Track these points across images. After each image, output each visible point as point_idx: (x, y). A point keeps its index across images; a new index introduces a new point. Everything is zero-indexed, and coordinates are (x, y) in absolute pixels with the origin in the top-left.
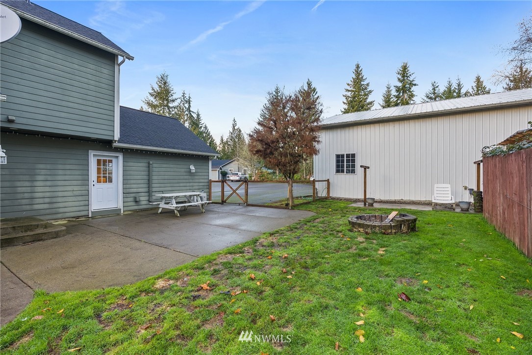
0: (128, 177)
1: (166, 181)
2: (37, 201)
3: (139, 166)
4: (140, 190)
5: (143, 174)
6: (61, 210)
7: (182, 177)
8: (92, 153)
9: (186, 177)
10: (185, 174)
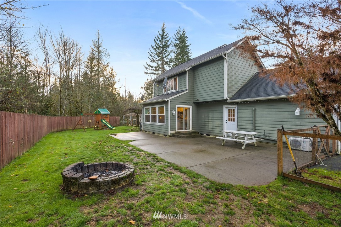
0: (240, 119)
1: (267, 123)
2: (210, 127)
3: (247, 112)
4: (248, 127)
5: (249, 117)
6: (215, 132)
7: (285, 120)
8: (224, 107)
9: (290, 120)
10: (289, 116)
